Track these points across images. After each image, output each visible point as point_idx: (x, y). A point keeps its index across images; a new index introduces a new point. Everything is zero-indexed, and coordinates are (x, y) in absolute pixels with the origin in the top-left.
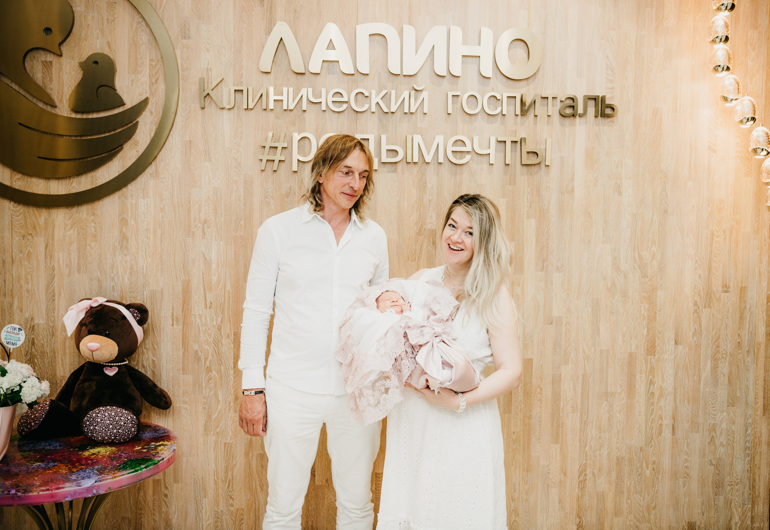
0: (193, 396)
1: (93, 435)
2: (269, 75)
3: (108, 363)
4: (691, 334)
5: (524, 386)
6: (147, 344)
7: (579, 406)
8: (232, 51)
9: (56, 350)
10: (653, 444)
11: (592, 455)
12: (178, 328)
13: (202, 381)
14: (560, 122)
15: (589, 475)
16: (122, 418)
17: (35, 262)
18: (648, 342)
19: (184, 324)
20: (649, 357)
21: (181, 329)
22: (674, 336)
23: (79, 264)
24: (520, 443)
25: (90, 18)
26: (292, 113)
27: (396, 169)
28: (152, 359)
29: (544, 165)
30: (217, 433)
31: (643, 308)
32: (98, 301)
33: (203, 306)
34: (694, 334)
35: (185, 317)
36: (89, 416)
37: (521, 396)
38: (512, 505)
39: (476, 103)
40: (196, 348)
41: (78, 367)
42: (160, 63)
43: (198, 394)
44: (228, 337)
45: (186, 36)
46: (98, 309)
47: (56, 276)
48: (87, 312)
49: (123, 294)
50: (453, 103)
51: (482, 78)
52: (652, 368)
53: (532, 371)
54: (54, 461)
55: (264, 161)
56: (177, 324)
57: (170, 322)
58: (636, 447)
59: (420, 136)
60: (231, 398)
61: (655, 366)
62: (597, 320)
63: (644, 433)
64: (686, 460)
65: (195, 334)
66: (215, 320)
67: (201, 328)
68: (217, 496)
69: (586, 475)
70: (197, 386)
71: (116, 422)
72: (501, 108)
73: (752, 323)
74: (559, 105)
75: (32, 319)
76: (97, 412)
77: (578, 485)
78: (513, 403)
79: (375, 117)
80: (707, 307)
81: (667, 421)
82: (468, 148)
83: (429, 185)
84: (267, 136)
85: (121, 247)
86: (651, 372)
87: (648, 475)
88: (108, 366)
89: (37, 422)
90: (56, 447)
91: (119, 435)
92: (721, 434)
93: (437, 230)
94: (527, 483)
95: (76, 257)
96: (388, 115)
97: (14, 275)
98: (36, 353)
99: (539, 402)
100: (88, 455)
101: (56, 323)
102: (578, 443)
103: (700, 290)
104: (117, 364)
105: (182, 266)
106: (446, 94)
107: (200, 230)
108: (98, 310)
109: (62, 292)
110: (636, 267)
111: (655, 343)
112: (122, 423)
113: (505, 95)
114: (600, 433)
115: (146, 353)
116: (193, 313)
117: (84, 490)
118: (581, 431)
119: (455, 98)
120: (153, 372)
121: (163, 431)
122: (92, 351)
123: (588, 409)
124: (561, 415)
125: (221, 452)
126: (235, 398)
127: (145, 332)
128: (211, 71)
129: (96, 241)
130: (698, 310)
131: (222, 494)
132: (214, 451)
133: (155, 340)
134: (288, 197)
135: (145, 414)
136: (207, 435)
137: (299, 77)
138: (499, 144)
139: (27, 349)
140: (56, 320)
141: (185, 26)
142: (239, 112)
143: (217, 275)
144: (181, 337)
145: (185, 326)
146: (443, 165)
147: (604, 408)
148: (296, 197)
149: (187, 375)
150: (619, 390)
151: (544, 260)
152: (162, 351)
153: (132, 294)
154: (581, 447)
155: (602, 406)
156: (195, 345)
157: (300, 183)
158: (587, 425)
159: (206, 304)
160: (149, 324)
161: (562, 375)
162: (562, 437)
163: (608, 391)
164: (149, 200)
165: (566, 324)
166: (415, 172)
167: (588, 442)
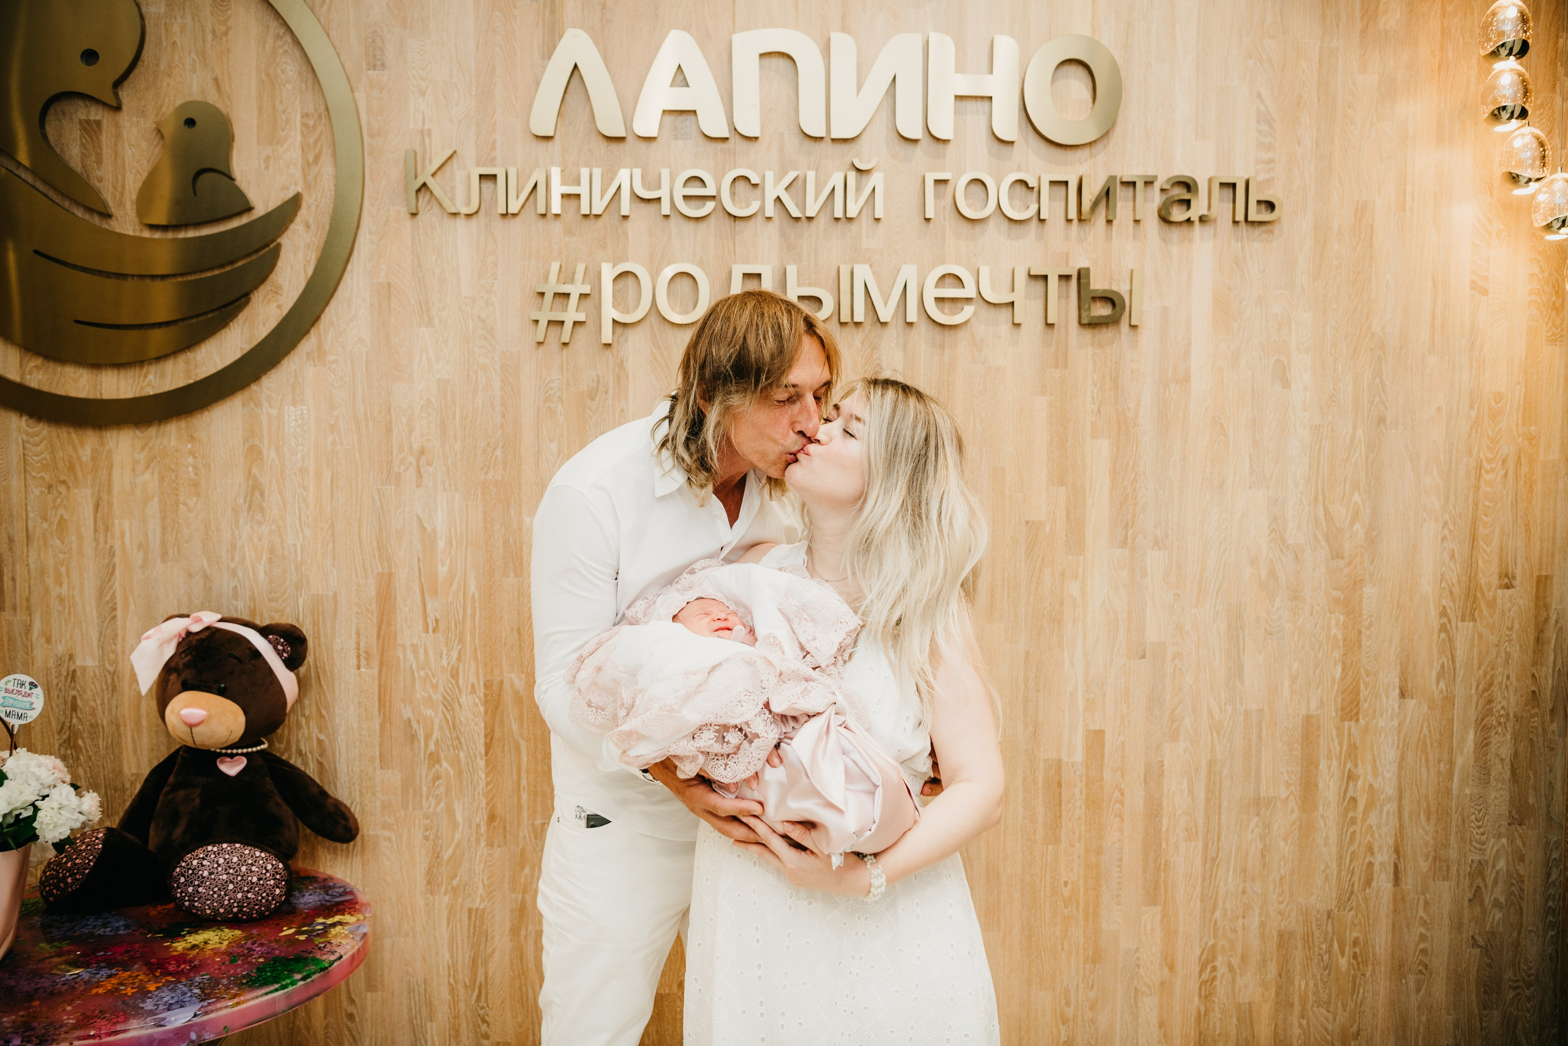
0: (403, 812)
1: (194, 906)
2: (550, 144)
3: (227, 748)
4: (1434, 676)
5: (1086, 786)
6: (307, 708)
7: (1201, 828)
8: (473, 94)
9: (121, 720)
10: (1354, 904)
11: (1227, 927)
12: (370, 673)
13: (421, 780)
14: (1160, 235)
15: (1222, 970)
16: (254, 868)
17: (73, 538)
18: (1343, 692)
19: (381, 664)
20: (1346, 724)
21: (376, 675)
22: (1397, 680)
23: (163, 543)
24: (1078, 904)
25: (176, 28)
26: (600, 222)
28: (318, 740)
29: (1127, 326)
30: (453, 888)
31: (1333, 622)
32: (201, 620)
33: (421, 628)
34: (1441, 675)
35: (383, 652)
36: (183, 864)
37: (1080, 808)
38: (1063, 1032)
39: (983, 196)
40: (407, 713)
41: (166, 756)
42: (324, 121)
43: (414, 809)
44: (473, 691)
45: (375, 60)
46: (203, 636)
47: (117, 567)
48: (179, 644)
49: (255, 603)
50: (936, 196)
51: (995, 142)
52: (1353, 747)
53: (1103, 756)
54: (110, 966)
55: (543, 324)
56: (368, 665)
57: (353, 661)
58: (1318, 911)
59: (867, 266)
60: (481, 817)
61: (1358, 744)
62: (1239, 649)
63: (1334, 881)
64: (1423, 938)
65: (404, 687)
66: (445, 657)
67: (416, 674)
68: (455, 1018)
69: (1214, 969)
70: (411, 792)
71: (242, 876)
72: (1037, 206)
73: (1562, 652)
74: (1156, 199)
75: (71, 657)
76: (201, 856)
77: (1197, 991)
78: (1063, 822)
79: (773, 229)
80: (1467, 618)
81: (1383, 857)
82: (969, 291)
84: (548, 272)
85: (250, 507)
86: (1350, 756)
87: (1344, 968)
88: (226, 755)
89: (78, 877)
90: (118, 929)
91: (248, 904)
92: (1495, 883)
94: (1092, 987)
95: (158, 529)
96: (800, 224)
97: (32, 567)
98: (80, 727)
99: (1117, 820)
100: (184, 949)
101: (120, 665)
102: (1199, 903)
103: (1453, 585)
104: (245, 751)
105: (375, 544)
106: (920, 180)
107: (412, 470)
108: (201, 639)
109: (131, 601)
110: (1320, 537)
111: (1358, 695)
112: (255, 879)
113: (1046, 179)
114: (1244, 882)
115: (304, 725)
116: (399, 641)
117: (172, 1035)
118: (1204, 878)
119: (941, 187)
120: (320, 764)
121: (342, 890)
122: (191, 726)
123: (1219, 834)
124: (1164, 845)
125: (461, 927)
126: (489, 818)
127: (302, 683)
128: (430, 136)
129: (198, 495)
130: (1449, 627)
131: (465, 1013)
132: (448, 925)
133: (322, 698)
134: (593, 399)
135: (304, 852)
136: (432, 893)
137: (614, 146)
138: (1033, 283)
139: (62, 719)
140: (120, 658)
141: (374, 41)
142: (490, 220)
143: (448, 562)
144: (376, 691)
145: (384, 670)
146: (914, 327)
147: (1252, 830)
148: (610, 397)
149: (390, 771)
150: (1283, 793)
151: (1127, 525)
152: (337, 721)
153: (274, 604)
154: (1205, 912)
155: (1248, 826)
156: (405, 707)
157: (617, 368)
158: (1218, 865)
159: (427, 623)
160: (309, 666)
161: (1165, 762)
162: (1166, 892)
163: (1262, 795)
164: (304, 408)
165: (1174, 659)
166: (858, 344)
167: (1220, 902)
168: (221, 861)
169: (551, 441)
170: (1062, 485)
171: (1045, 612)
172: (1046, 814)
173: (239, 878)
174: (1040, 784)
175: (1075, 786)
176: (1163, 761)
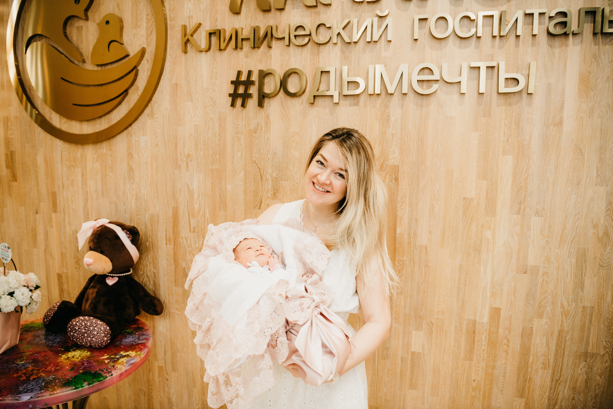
0: (183, 305)
1: (74, 340)
2: (239, 16)
5: (489, 335)
6: (149, 258)
7: (551, 363)
12: (171, 247)
14: (548, 43)
16: (95, 328)
17: (76, 187)
19: (174, 244)
21: (173, 248)
23: (102, 190)
24: (480, 391)
26: (259, 51)
27: (358, 102)
28: (153, 271)
29: (526, 94)
32: (100, 223)
33: (188, 230)
35: (175, 239)
36: (71, 323)
37: (485, 345)
39: (445, 25)
40: (184, 265)
49: (132, 215)
50: (420, 28)
53: (499, 321)
56: (170, 244)
57: (164, 242)
59: (383, 65)
62: (582, 273)
65: (183, 254)
66: (197, 243)
67: (187, 249)
71: (91, 331)
72: (475, 29)
74: (547, 22)
76: (77, 320)
78: (475, 351)
79: (338, 49)
82: (436, 76)
83: (393, 119)
85: (129, 178)
88: (109, 276)
91: (93, 342)
93: (400, 166)
95: (101, 185)
96: (351, 46)
99: (504, 354)
100: (63, 359)
102: (547, 400)
104: (118, 275)
105: (171, 194)
106: (412, 19)
107: (185, 163)
113: (481, 14)
114: (574, 394)
115: (148, 265)
116: (181, 235)
118: (551, 388)
119: (423, 23)
120: (154, 281)
121: (146, 337)
122: (88, 265)
123: (562, 368)
124: (529, 369)
128: (192, 19)
129: (113, 172)
133: (154, 255)
134: (256, 133)
137: (266, 15)
138: (472, 71)
142: (215, 54)
143: (198, 203)
144: (173, 255)
145: (175, 246)
146: (407, 96)
147: (581, 369)
148: (263, 132)
149: (178, 287)
150: (602, 352)
151: (521, 202)
152: (160, 265)
153: (138, 216)
154: (550, 405)
155: (579, 366)
156: (183, 262)
157: (266, 119)
158: (559, 383)
159: (191, 229)
160: (150, 243)
161: (534, 328)
162: (528, 392)
163: (589, 351)
164: (147, 137)
165: (543, 275)
166: (378, 105)
167: (559, 402)
168: (83, 324)
169: (238, 152)
170: (485, 180)
171: (472, 245)
172: (466, 346)
173: (89, 332)
174: (464, 331)
175: (483, 334)
176: (533, 328)
